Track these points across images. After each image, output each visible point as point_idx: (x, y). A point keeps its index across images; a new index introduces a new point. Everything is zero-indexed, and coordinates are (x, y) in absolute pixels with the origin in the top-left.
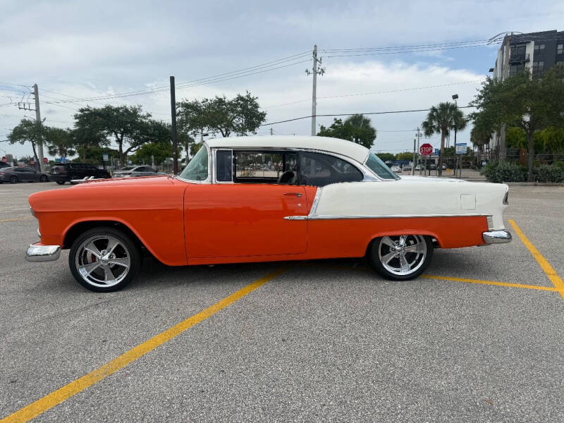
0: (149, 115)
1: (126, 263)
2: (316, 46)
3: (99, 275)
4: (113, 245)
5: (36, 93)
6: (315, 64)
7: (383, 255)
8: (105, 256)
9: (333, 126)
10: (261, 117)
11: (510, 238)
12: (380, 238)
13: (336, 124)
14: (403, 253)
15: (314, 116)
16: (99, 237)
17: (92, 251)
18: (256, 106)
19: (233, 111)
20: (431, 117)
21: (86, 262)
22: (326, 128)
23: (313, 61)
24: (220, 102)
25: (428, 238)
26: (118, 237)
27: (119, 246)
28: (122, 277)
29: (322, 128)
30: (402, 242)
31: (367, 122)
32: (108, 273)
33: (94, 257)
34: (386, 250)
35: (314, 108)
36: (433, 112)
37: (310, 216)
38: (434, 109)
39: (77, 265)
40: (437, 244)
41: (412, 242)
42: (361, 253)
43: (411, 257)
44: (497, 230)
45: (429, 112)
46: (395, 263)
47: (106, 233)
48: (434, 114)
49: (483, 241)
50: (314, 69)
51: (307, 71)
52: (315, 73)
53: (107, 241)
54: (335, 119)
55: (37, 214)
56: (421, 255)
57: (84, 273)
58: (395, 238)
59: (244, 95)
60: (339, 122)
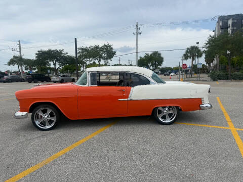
0: (67, 53)
1: (54, 119)
2: (137, 23)
3: (43, 124)
4: (49, 111)
5: (19, 44)
6: (137, 30)
7: (159, 114)
8: (46, 116)
9: (145, 57)
10: (114, 53)
11: (212, 107)
12: (157, 108)
14: (167, 114)
15: (137, 52)
16: (44, 108)
17: (40, 114)
18: (112, 49)
19: (102, 51)
20: (187, 52)
21: (38, 118)
24: (97, 47)
25: (177, 107)
26: (51, 109)
27: (51, 112)
28: (53, 125)
29: (140, 57)
30: (167, 109)
31: (160, 54)
32: (47, 123)
33: (41, 116)
34: (160, 112)
35: (137, 49)
37: (129, 99)
38: (188, 49)
39: (35, 120)
40: (181, 110)
41: (171, 109)
42: (150, 114)
43: (170, 115)
44: (206, 104)
46: (164, 117)
47: (47, 107)
49: (200, 108)
50: (137, 32)
52: (137, 34)
53: (47, 110)
55: (18, 100)
56: (175, 114)
57: (37, 123)
58: (164, 107)
59: (106, 44)
60: (147, 55)
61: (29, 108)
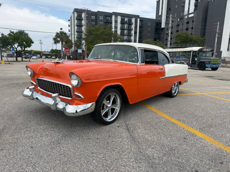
1: (115, 107)
4: (112, 97)
9: (9, 34)
13: (11, 34)
20: (56, 36)
22: (5, 35)
27: (114, 98)
29: (2, 34)
31: (27, 34)
32: (110, 113)
36: (57, 34)
45: (56, 34)
48: (58, 35)
54: (10, 31)
60: (13, 32)
61: (98, 95)
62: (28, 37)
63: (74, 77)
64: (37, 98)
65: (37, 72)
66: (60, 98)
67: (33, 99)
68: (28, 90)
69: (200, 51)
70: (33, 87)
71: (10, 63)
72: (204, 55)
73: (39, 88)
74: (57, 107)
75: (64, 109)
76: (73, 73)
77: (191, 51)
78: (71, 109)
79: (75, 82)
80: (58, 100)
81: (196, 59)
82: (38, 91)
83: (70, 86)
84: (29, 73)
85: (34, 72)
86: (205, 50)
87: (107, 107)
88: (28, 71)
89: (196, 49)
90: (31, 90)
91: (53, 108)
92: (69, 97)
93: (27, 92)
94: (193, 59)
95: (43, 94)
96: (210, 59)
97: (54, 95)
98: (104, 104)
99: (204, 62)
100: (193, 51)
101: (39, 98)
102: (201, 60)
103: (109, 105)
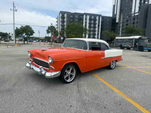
1: (73, 74)
2: (14, 2)
9: (21, 28)
15: (14, 24)
17: (66, 71)
23: (13, 7)
28: (73, 78)
29: (17, 28)
32: (69, 77)
35: (14, 21)
37: (105, 57)
38: (49, 27)
51: (11, 9)
52: (14, 10)
53: (70, 68)
60: (23, 27)
61: (62, 67)
62: (31, 29)
63: (50, 58)
64: (33, 68)
65: (33, 54)
66: (43, 68)
67: (31, 68)
68: (28, 64)
69: (140, 38)
70: (31, 62)
71: (20, 45)
72: (143, 41)
73: (34, 63)
74: (42, 73)
75: (45, 74)
76: (50, 57)
77: (134, 39)
78: (48, 74)
79: (50, 61)
80: (42, 69)
81: (137, 44)
82: (33, 64)
83: (49, 63)
84: (29, 55)
85: (32, 55)
86: (143, 38)
87: (68, 74)
88: (29, 53)
89: (137, 37)
90: (29, 64)
91: (40, 74)
92: (48, 68)
93: (28, 65)
94: (135, 44)
95: (36, 66)
96: (147, 44)
97: (41, 67)
98: (66, 73)
99: (142, 46)
100: (135, 39)
101: (34, 68)
102: (140, 45)
103: (69, 73)
